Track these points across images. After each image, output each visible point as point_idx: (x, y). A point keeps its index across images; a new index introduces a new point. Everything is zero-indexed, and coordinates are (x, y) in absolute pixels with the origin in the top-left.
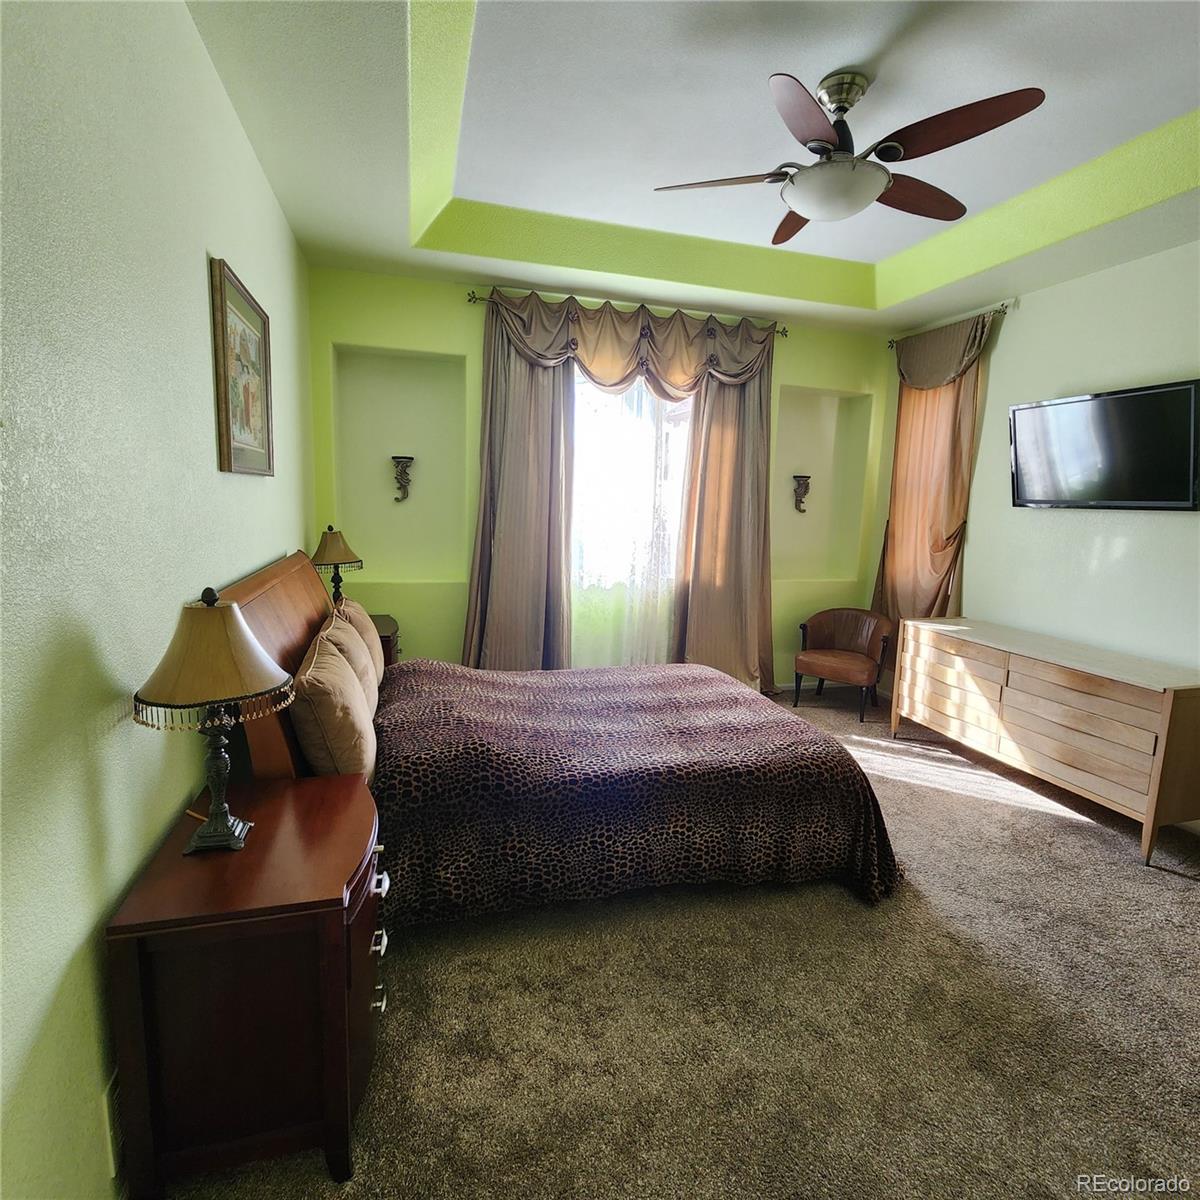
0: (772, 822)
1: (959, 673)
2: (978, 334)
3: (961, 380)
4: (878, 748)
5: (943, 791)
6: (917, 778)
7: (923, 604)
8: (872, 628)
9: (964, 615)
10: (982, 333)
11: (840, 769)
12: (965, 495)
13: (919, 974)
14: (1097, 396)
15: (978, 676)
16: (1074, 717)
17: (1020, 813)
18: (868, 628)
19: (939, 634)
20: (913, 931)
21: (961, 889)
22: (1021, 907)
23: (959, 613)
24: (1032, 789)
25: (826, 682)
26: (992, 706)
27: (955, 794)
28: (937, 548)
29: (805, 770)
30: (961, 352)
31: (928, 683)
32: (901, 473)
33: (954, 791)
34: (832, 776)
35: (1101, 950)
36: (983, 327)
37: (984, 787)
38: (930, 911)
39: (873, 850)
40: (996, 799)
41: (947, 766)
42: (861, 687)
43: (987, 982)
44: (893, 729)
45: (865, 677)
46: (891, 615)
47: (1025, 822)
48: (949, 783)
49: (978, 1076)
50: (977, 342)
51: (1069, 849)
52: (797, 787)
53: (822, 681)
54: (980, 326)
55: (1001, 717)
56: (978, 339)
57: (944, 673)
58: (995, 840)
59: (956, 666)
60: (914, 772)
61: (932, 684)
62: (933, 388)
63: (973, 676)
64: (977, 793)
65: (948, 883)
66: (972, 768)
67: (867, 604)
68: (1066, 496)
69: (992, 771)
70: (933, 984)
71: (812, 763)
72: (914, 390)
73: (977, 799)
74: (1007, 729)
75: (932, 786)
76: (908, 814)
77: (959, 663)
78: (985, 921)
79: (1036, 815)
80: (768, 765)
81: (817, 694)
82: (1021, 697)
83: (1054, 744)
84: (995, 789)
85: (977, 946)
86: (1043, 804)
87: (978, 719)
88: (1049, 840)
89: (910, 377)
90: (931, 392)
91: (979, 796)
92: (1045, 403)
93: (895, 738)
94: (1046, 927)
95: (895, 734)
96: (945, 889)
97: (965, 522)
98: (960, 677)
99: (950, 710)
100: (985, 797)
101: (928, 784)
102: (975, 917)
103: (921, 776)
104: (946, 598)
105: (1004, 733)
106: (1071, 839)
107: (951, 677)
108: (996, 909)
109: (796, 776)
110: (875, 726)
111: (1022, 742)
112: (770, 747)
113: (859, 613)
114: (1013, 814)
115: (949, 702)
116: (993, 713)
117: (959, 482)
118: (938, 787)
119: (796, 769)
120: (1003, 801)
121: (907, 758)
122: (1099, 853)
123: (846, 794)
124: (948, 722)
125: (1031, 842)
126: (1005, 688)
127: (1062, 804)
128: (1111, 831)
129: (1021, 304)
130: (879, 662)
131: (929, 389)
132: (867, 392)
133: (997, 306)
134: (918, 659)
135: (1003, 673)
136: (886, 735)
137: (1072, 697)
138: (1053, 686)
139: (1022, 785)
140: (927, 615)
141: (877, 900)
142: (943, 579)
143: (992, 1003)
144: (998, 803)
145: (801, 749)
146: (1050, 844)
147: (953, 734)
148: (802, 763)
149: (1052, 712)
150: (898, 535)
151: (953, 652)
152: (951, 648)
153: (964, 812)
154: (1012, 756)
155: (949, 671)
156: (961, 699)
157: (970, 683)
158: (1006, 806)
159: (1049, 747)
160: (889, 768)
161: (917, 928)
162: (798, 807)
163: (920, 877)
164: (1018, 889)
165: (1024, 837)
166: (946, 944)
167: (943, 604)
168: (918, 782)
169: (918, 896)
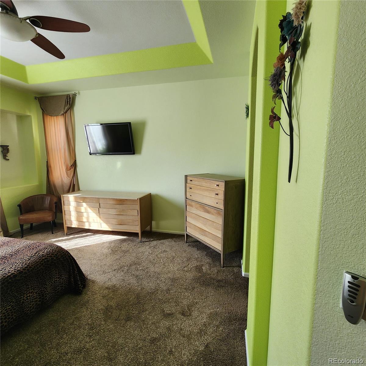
0: (35, 287)
1: (85, 208)
2: (69, 100)
3: (66, 114)
4: (62, 240)
5: (88, 246)
6: (79, 245)
7: (66, 188)
8: (49, 200)
9: (81, 190)
10: (70, 100)
11: (59, 254)
12: (74, 152)
13: (103, 306)
14: (101, 124)
15: (91, 207)
16: (119, 211)
17: (111, 242)
18: (48, 200)
19: (76, 197)
20: (96, 294)
21: (104, 273)
22: (121, 268)
23: (79, 189)
24: (111, 234)
25: (33, 224)
26: (97, 215)
27: (92, 245)
28: (67, 169)
29: (46, 260)
30: (64, 106)
31: (76, 214)
32: (49, 144)
33: (92, 244)
34: (57, 258)
35: (141, 268)
36: (70, 99)
37: (99, 239)
38: (99, 284)
39: (77, 276)
40: (104, 241)
41: (87, 238)
42: (50, 222)
43: (121, 295)
44: (66, 233)
45: (51, 218)
46: (55, 194)
47: (113, 245)
48: (89, 243)
49: (128, 323)
50: (69, 103)
51: (125, 246)
52: (44, 268)
53: (32, 224)
54: (69, 98)
55: (100, 218)
56: (69, 102)
57: (80, 209)
58: (107, 253)
59: (84, 206)
60: (78, 243)
61: (77, 214)
62: (56, 116)
63: (89, 207)
64: (98, 242)
65: (100, 273)
66: (94, 235)
67: (45, 192)
68: (99, 152)
69: (100, 234)
70: (108, 306)
71: (48, 256)
72: (48, 116)
73: (98, 244)
74: (102, 220)
75: (84, 245)
76: (81, 258)
77: (84, 204)
78: (114, 278)
79: (115, 241)
80: (29, 265)
81: (30, 230)
82: (105, 210)
83: (115, 220)
84: (102, 239)
85: (114, 286)
86: (116, 237)
87: (94, 220)
88: (120, 247)
89: (46, 111)
90: (55, 117)
91: (99, 243)
92: (90, 125)
93: (67, 235)
94: (128, 270)
95: (67, 234)
96: (100, 275)
97: (75, 160)
98: (86, 209)
99: (84, 220)
100: (101, 242)
101: (83, 245)
102: (111, 278)
103: (80, 244)
104: (74, 185)
105: (102, 222)
106: (124, 244)
107: (83, 209)
108: (115, 273)
109: (42, 264)
110: (58, 233)
111: (107, 223)
112: (26, 258)
113: (43, 196)
114: (109, 244)
115: (83, 217)
116: (98, 217)
117: (71, 148)
118: (86, 245)
119: (41, 261)
120: (106, 241)
121: (73, 240)
122: (132, 244)
123: (63, 261)
124: (85, 224)
125: (116, 249)
126: (100, 209)
127: (119, 235)
128: (132, 238)
129: (81, 94)
130: (55, 211)
131: (55, 116)
132: (28, 114)
133: (73, 92)
134: (70, 206)
135: (98, 204)
136: (63, 236)
137: (118, 206)
138: (112, 205)
139: (109, 235)
140: (68, 192)
141: (82, 291)
142: (72, 179)
143: (124, 299)
144: (104, 242)
145: (41, 253)
146: (121, 247)
147: (87, 227)
148: (44, 258)
149: (113, 212)
150: (52, 166)
151: (82, 202)
152: (81, 201)
153: (96, 249)
154: (106, 227)
155: (82, 207)
156: (87, 215)
157: (89, 210)
158: (107, 242)
159: (114, 221)
160: (69, 245)
161: (97, 292)
162: (46, 276)
163: (92, 276)
164: (118, 264)
165: (114, 249)
166: (106, 291)
167: (73, 188)
168: (80, 246)
169: (93, 282)
